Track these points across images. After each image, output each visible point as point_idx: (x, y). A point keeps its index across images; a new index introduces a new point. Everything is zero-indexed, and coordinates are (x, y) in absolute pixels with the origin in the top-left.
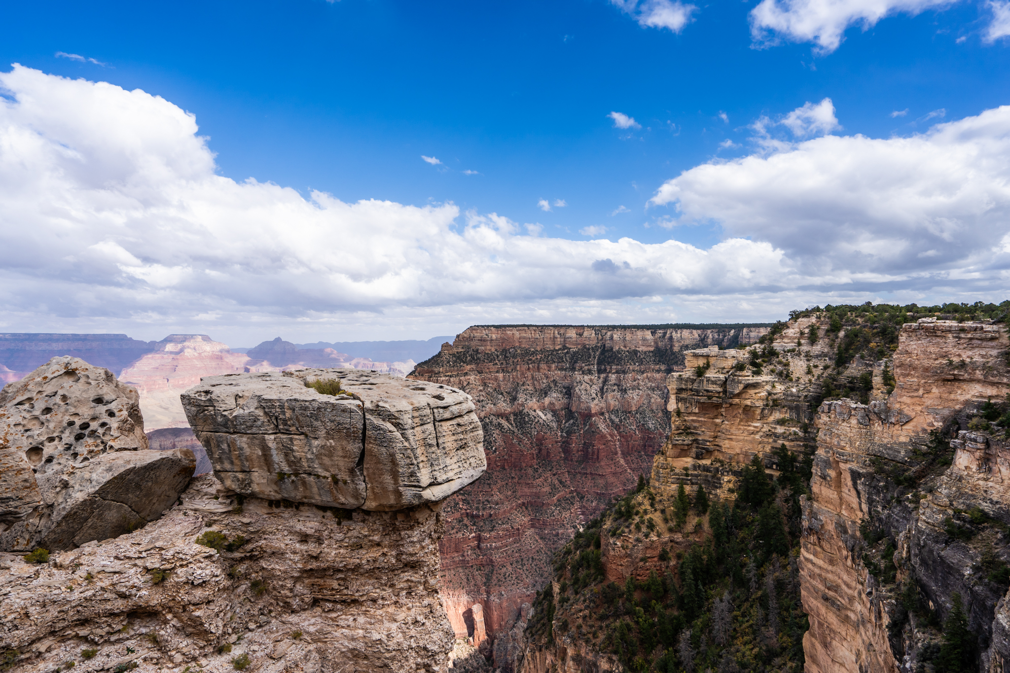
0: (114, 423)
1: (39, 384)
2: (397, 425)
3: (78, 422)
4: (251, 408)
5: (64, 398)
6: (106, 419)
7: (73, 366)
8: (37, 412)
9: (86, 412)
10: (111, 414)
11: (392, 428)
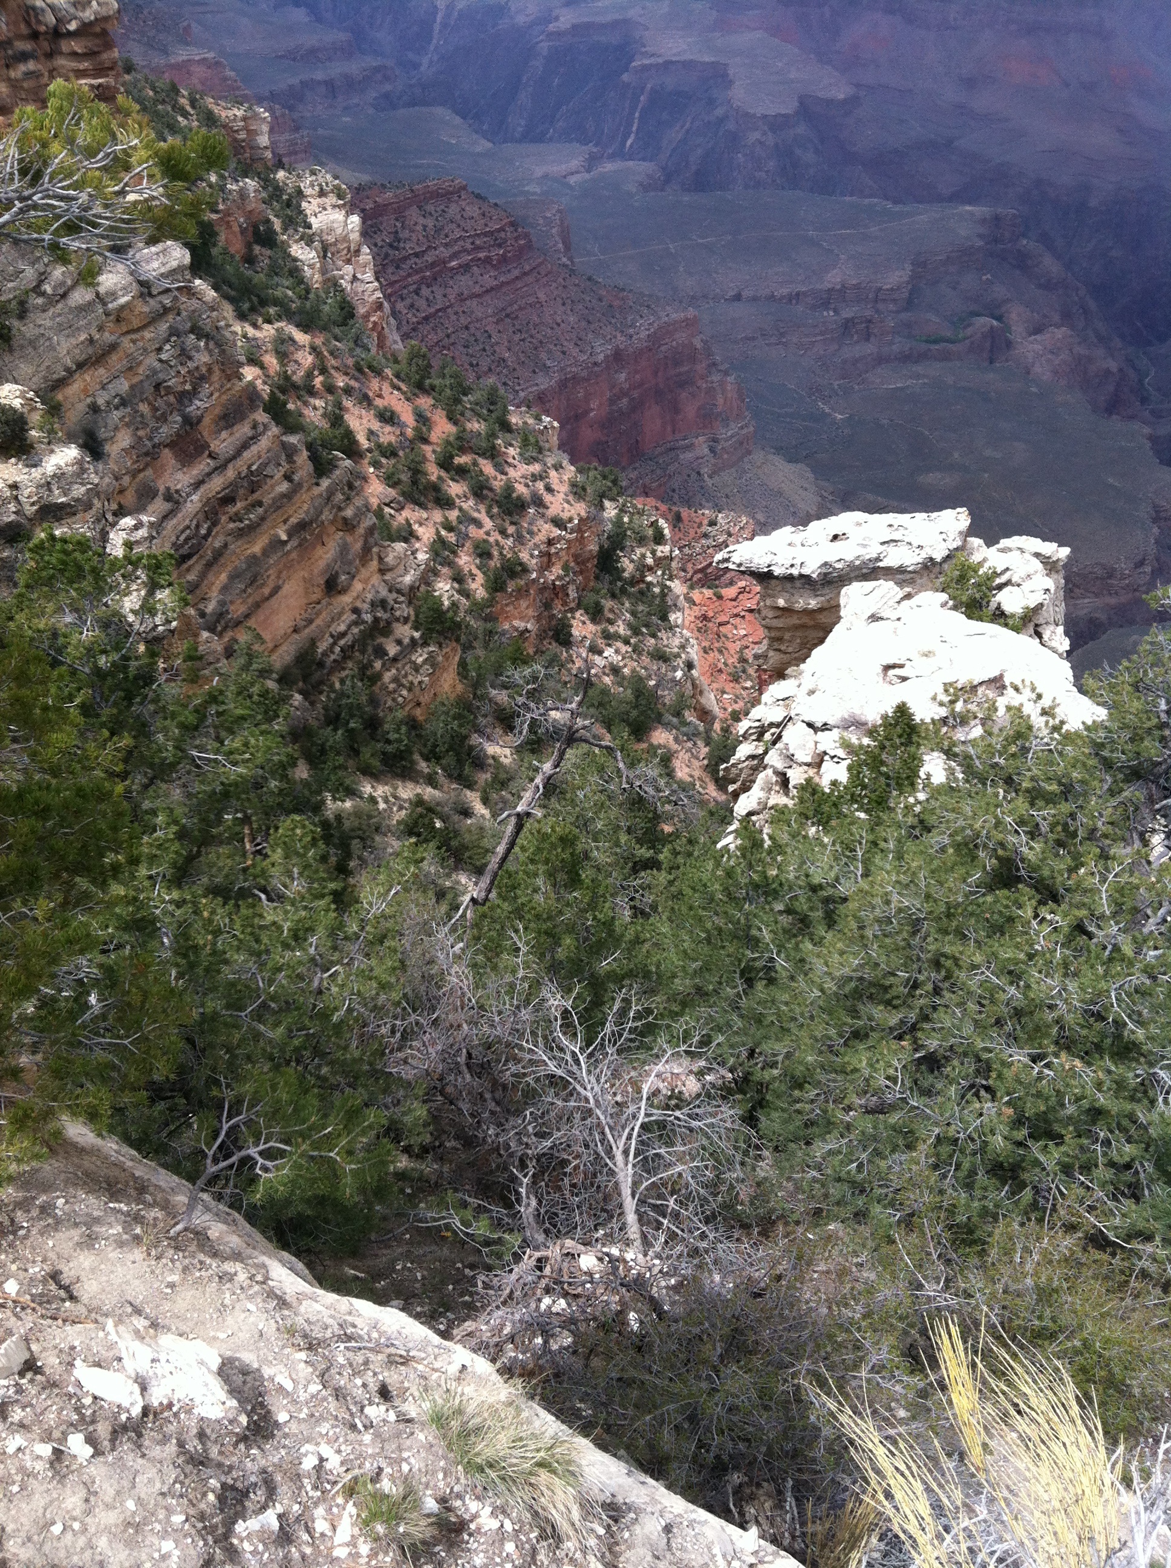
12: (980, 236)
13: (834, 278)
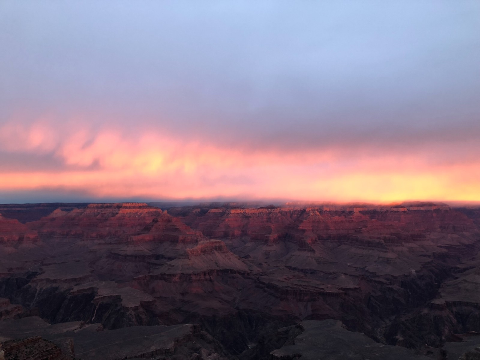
12: (191, 331)
13: (153, 348)
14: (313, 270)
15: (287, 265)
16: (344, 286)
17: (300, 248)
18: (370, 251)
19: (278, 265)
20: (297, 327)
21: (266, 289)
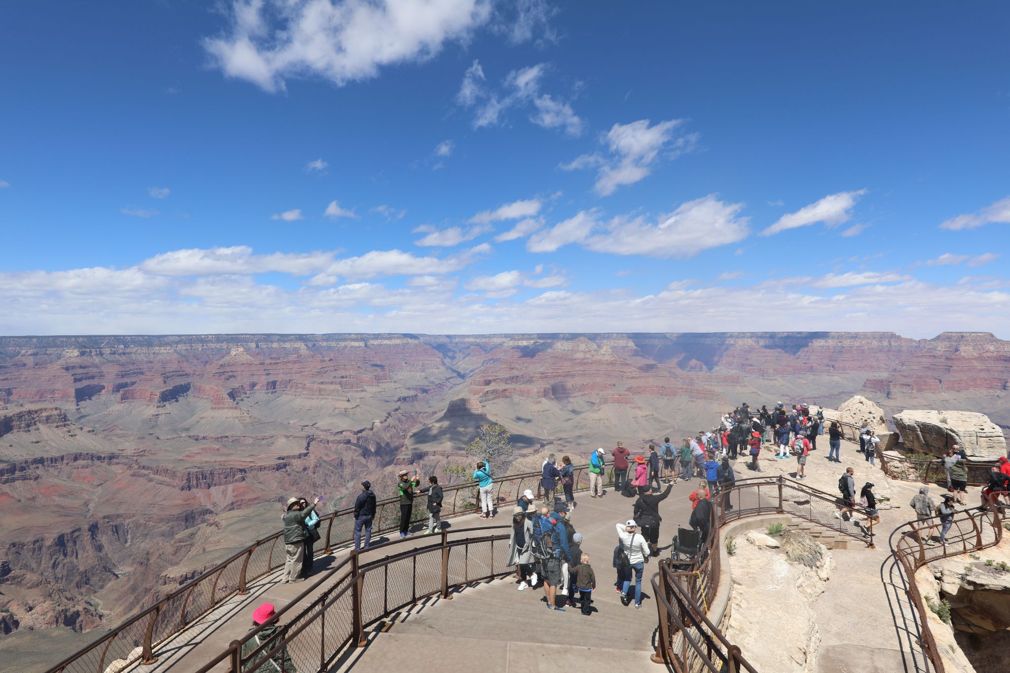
0: (875, 421)
1: (852, 405)
2: (957, 435)
3: (864, 419)
4: (912, 423)
5: (860, 410)
6: (873, 419)
7: (862, 400)
8: (852, 414)
9: (867, 416)
10: (874, 418)
11: (955, 435)
14: (236, 436)
15: (192, 434)
16: (284, 454)
17: (215, 406)
18: (322, 402)
19: (175, 436)
20: (211, 525)
21: (152, 476)
